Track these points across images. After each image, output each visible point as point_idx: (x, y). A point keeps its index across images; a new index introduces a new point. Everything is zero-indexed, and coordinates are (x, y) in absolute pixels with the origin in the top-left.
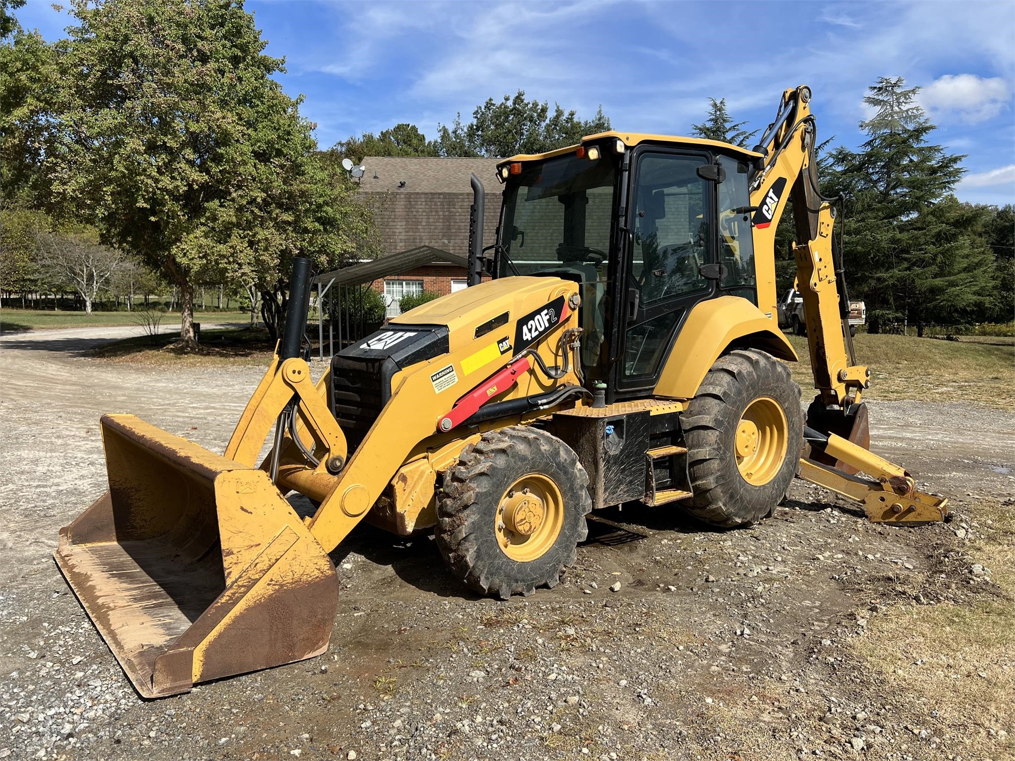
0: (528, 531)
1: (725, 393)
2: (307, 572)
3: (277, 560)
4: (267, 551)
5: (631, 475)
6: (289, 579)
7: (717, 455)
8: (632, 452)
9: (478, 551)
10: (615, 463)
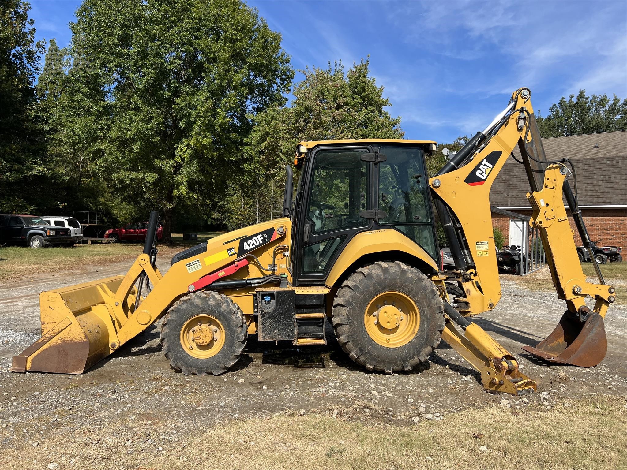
0: (201, 343)
1: (355, 286)
2: (75, 337)
3: (62, 330)
4: (58, 325)
5: (282, 326)
6: (67, 339)
7: (347, 322)
8: (282, 313)
9: (169, 347)
10: (270, 317)
